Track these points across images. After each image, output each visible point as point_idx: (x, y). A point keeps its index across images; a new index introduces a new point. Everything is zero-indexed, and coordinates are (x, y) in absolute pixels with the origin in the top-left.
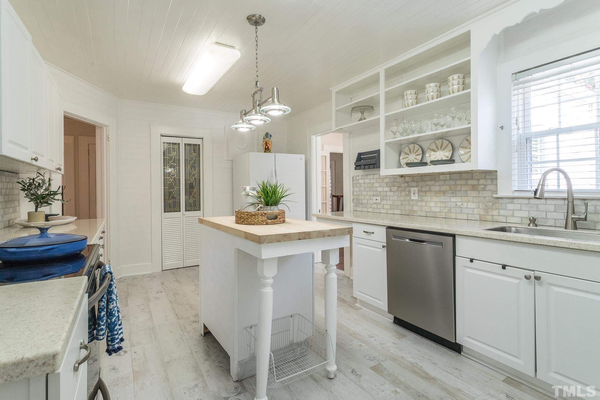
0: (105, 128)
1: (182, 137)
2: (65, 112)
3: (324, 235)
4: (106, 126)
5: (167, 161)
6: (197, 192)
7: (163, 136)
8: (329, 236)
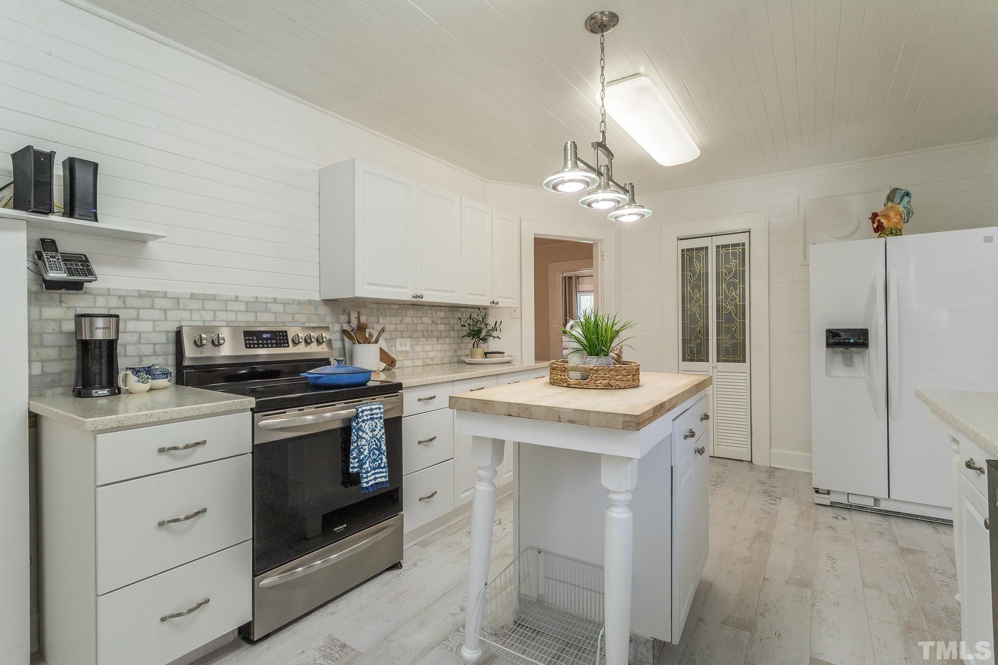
0: (599, 243)
1: (712, 236)
2: (535, 234)
3: (559, 418)
4: (600, 240)
5: (687, 279)
6: (740, 330)
7: (681, 239)
8: (571, 421)
